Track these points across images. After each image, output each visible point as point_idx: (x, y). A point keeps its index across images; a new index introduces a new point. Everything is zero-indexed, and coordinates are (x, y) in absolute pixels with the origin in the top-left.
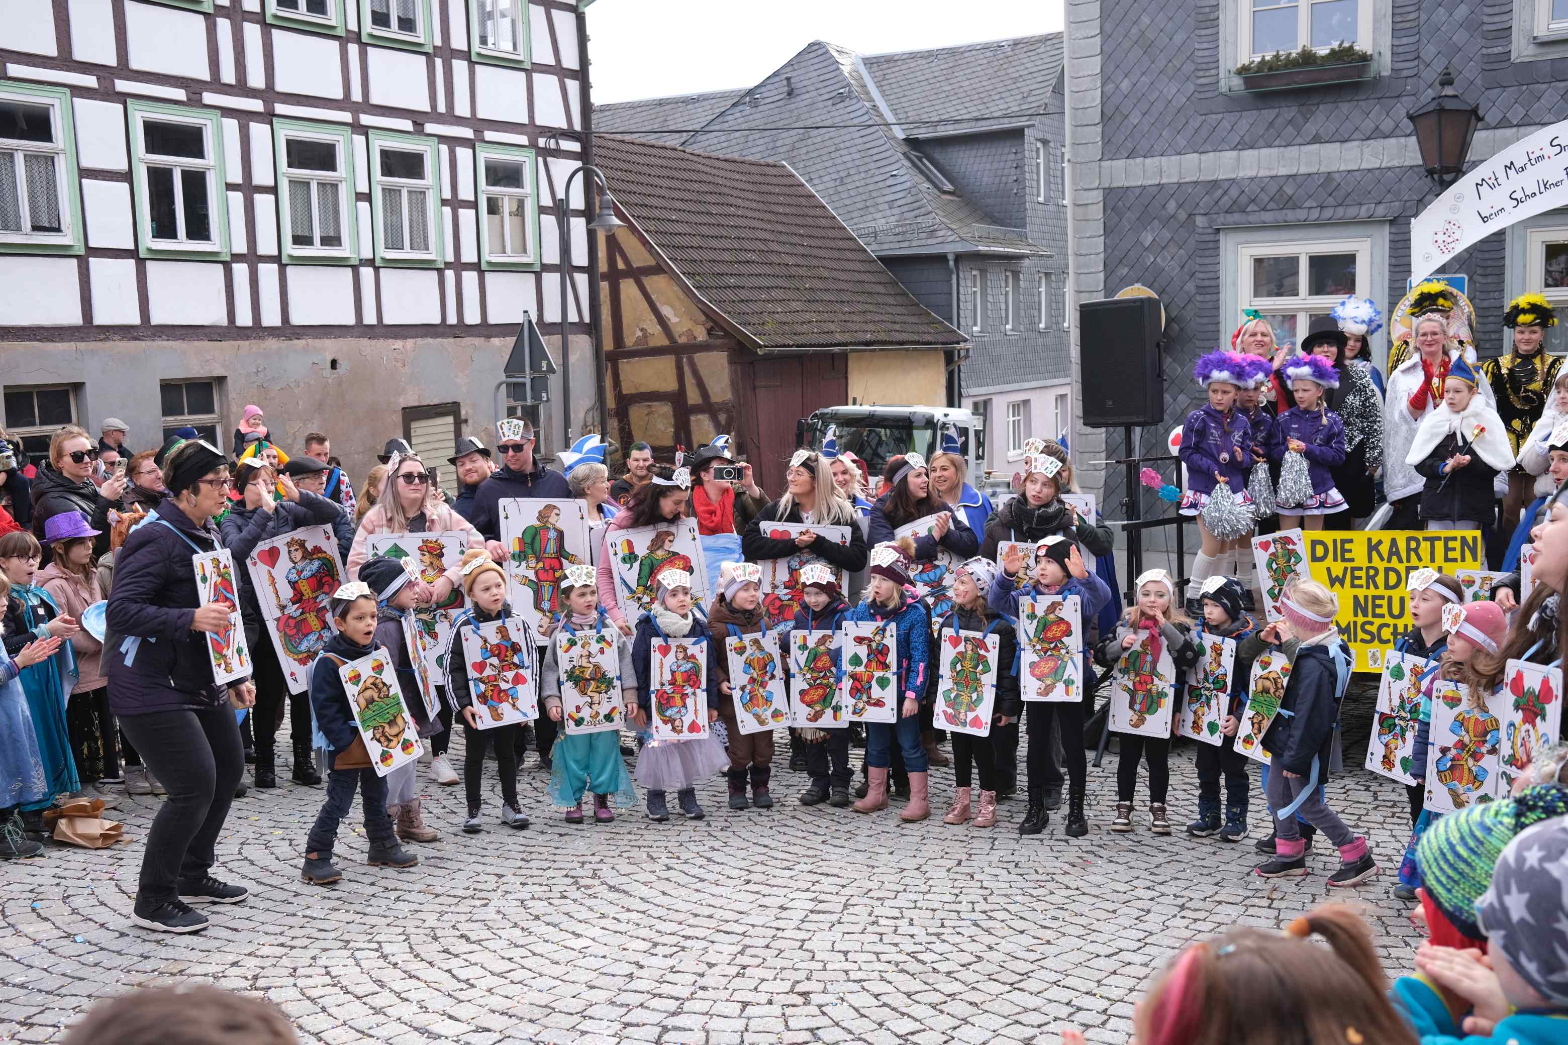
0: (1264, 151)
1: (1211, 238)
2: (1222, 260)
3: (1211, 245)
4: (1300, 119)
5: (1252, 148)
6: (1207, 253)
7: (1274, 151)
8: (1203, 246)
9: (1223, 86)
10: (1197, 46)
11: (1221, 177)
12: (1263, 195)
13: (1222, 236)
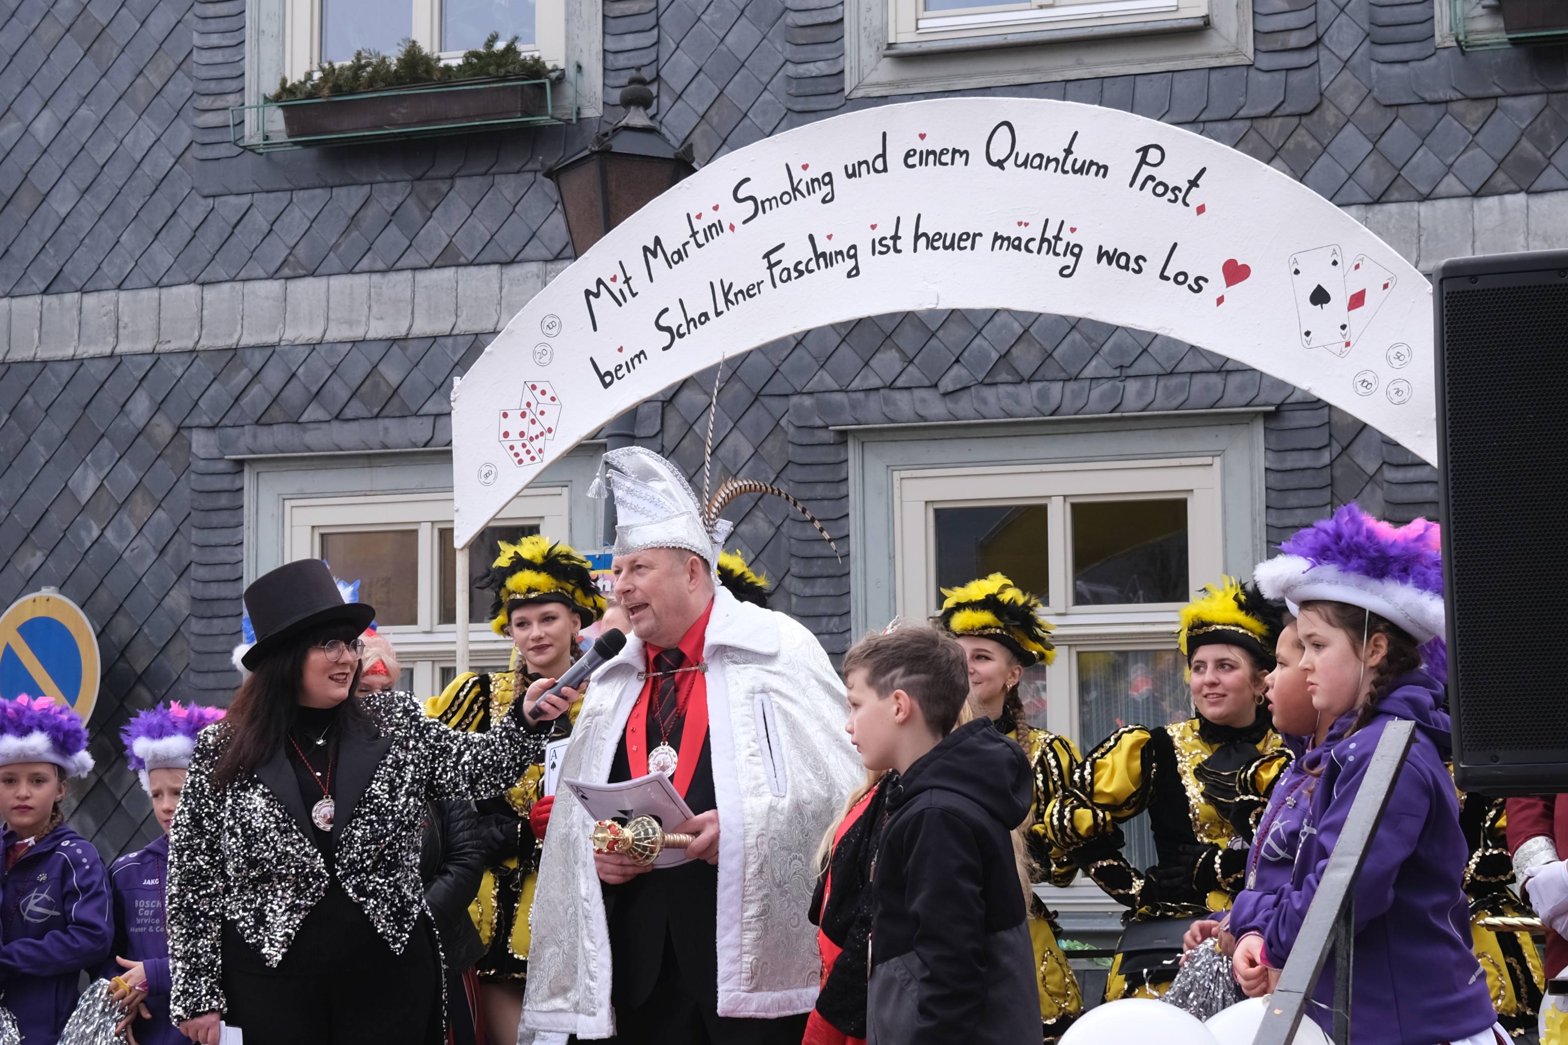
0: (337, 282)
1: (224, 483)
2: (247, 535)
3: (224, 501)
4: (413, 209)
5: (312, 274)
6: (216, 519)
7: (360, 282)
8: (207, 502)
9: (251, 134)
10: (197, 39)
11: (247, 340)
12: (335, 384)
13: (248, 480)
